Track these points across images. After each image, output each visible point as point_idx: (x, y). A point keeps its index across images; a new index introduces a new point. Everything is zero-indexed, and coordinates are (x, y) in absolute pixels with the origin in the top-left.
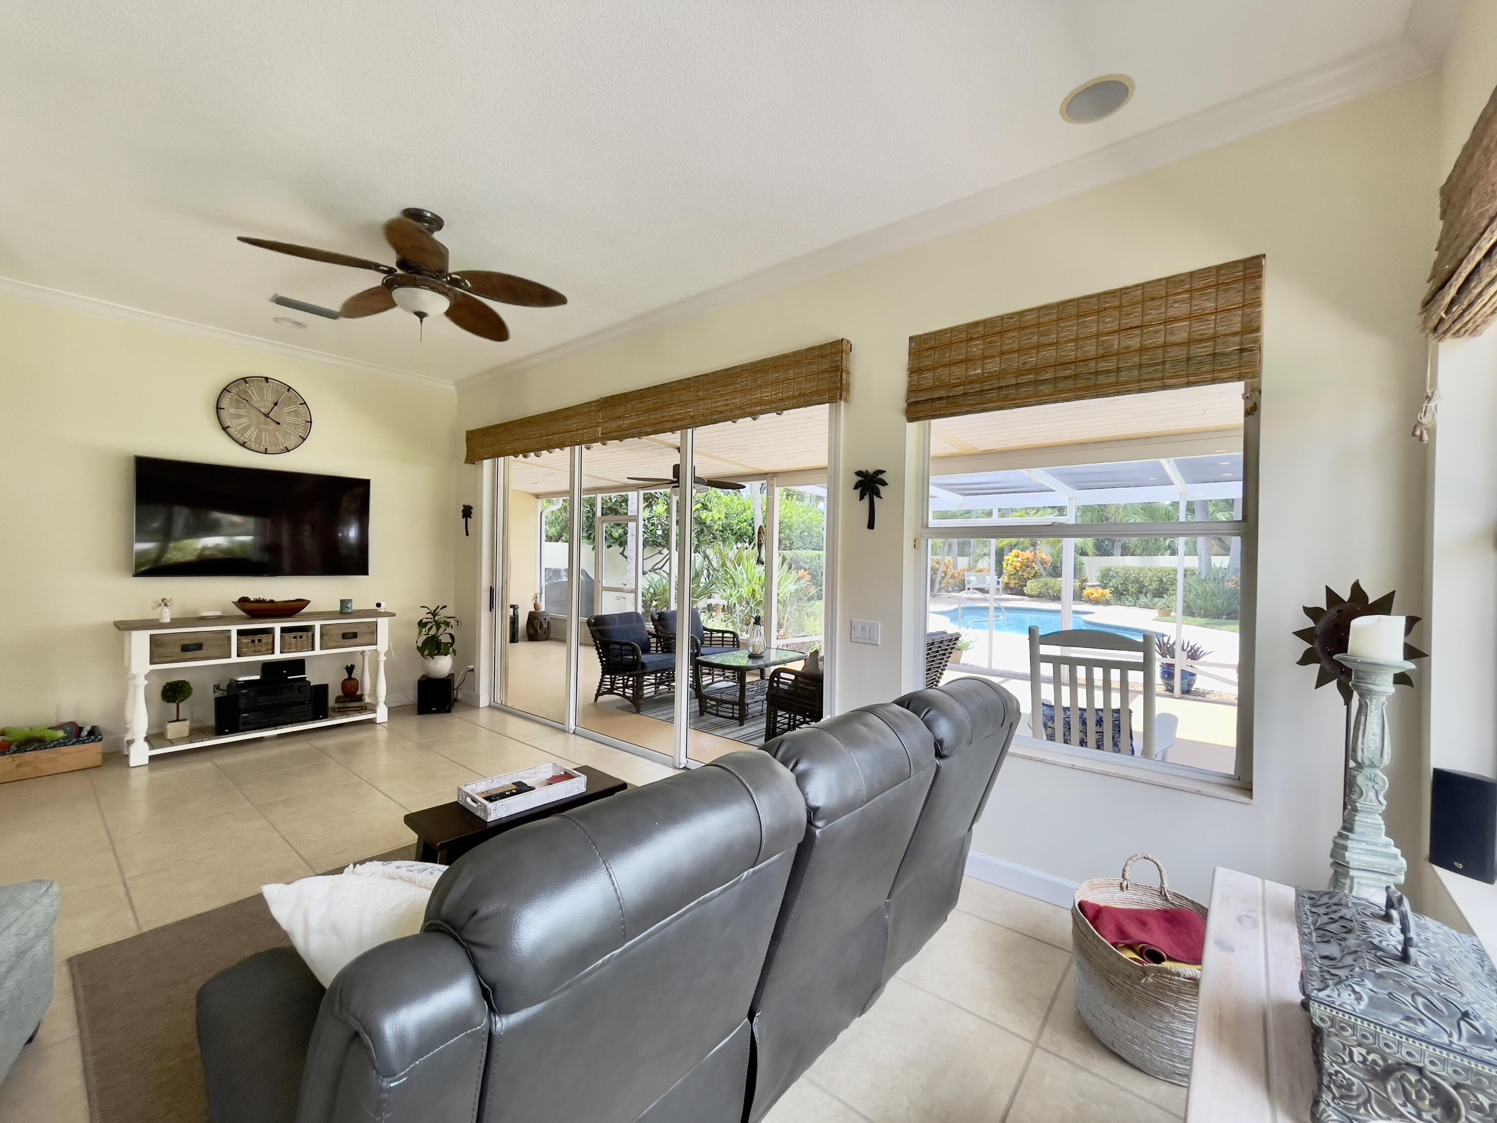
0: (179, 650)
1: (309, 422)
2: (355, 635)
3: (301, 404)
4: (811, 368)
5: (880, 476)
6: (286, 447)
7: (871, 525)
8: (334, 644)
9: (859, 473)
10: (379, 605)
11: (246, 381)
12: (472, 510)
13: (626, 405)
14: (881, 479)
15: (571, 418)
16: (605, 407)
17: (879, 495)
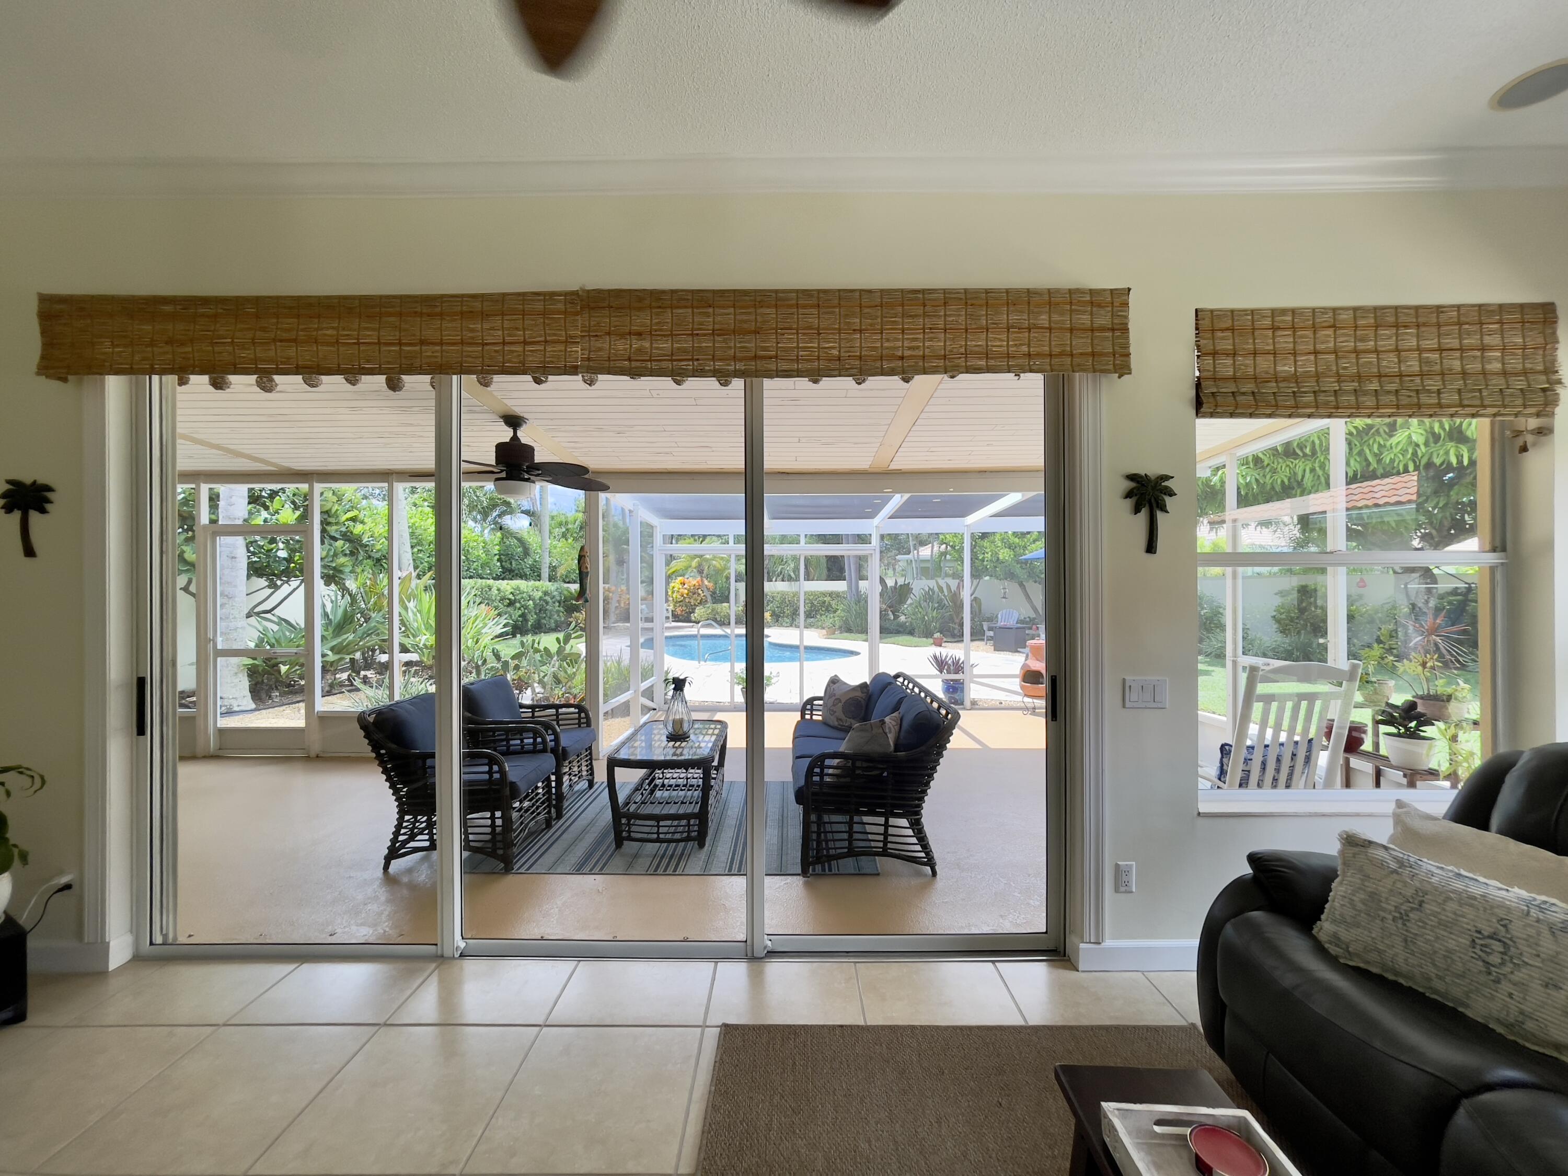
4: (1080, 319)
5: (1166, 483)
7: (1151, 548)
9: (1132, 477)
12: (50, 495)
13: (657, 314)
14: (1167, 487)
15: (484, 316)
16: (593, 308)
17: (1164, 509)
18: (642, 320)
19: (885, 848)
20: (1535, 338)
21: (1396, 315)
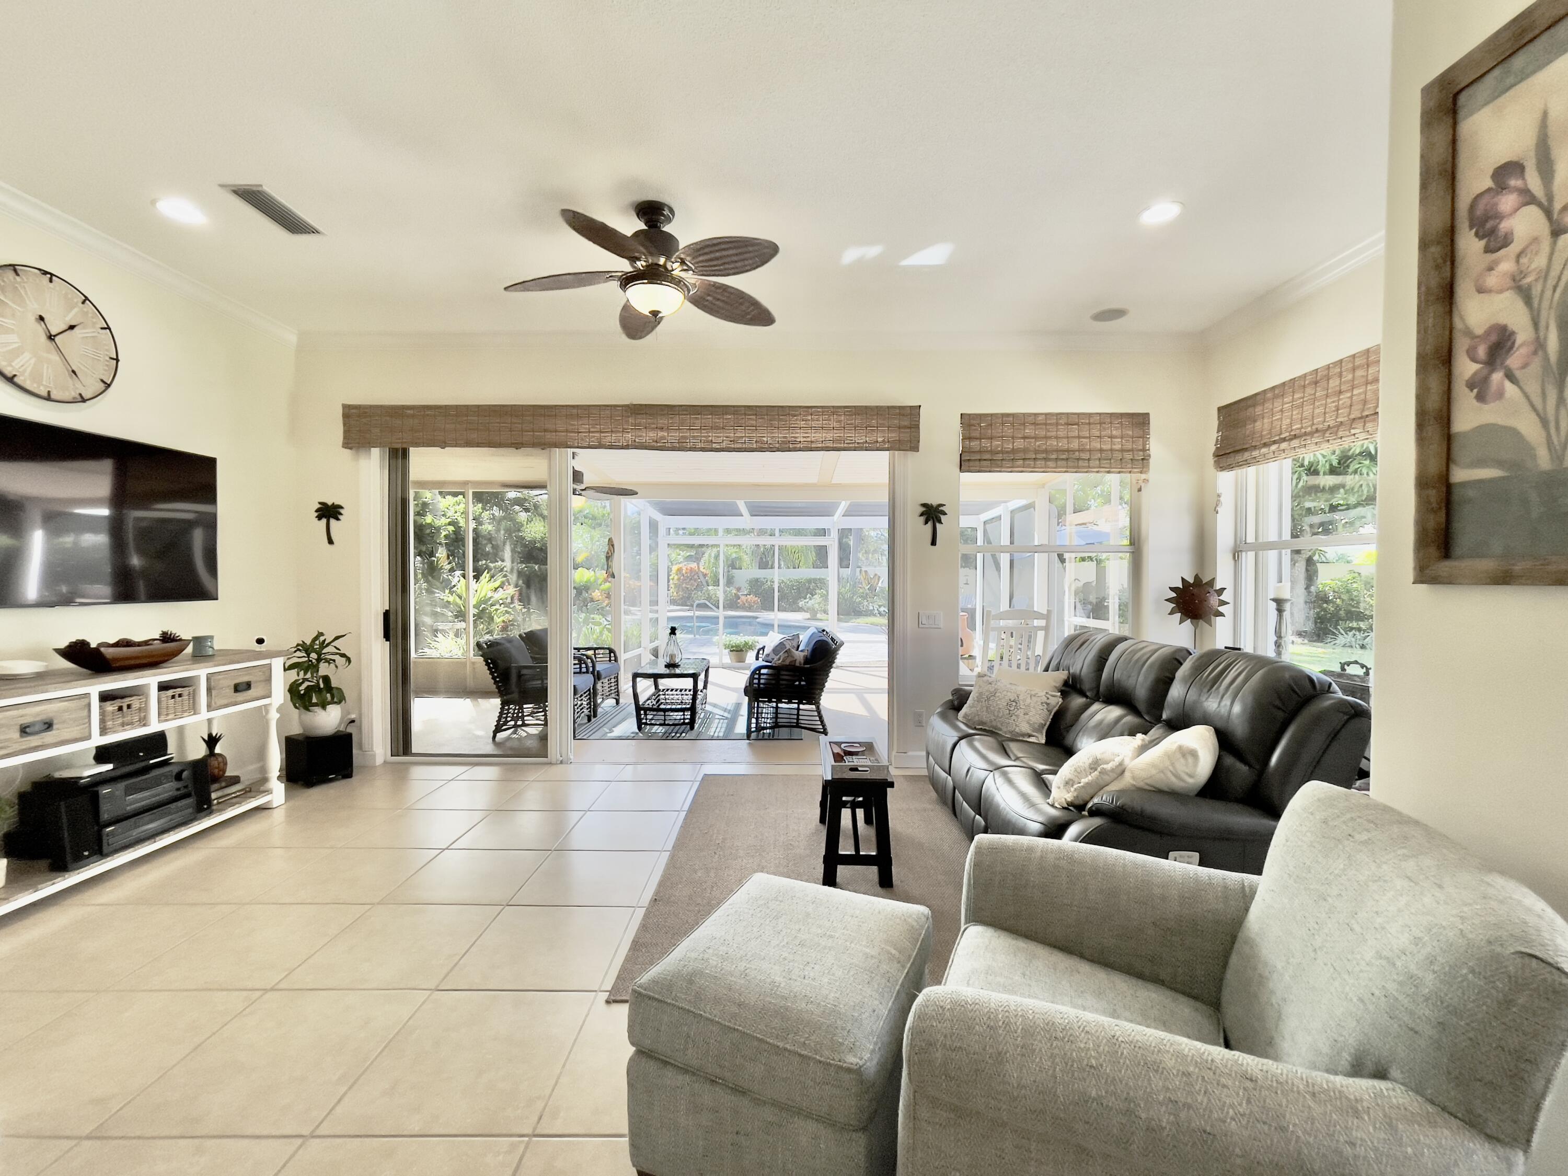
0: (17, 735)
1: (114, 359)
2: (248, 686)
3: (102, 328)
4: (893, 422)
5: (941, 508)
6: (80, 395)
7: (934, 543)
8: (225, 702)
9: (924, 505)
10: (260, 641)
11: (15, 271)
12: (342, 511)
13: (671, 418)
14: (942, 511)
15: (578, 417)
16: (638, 414)
17: (940, 522)
18: (662, 421)
19: (797, 723)
20: (1138, 432)
21: (1068, 418)
